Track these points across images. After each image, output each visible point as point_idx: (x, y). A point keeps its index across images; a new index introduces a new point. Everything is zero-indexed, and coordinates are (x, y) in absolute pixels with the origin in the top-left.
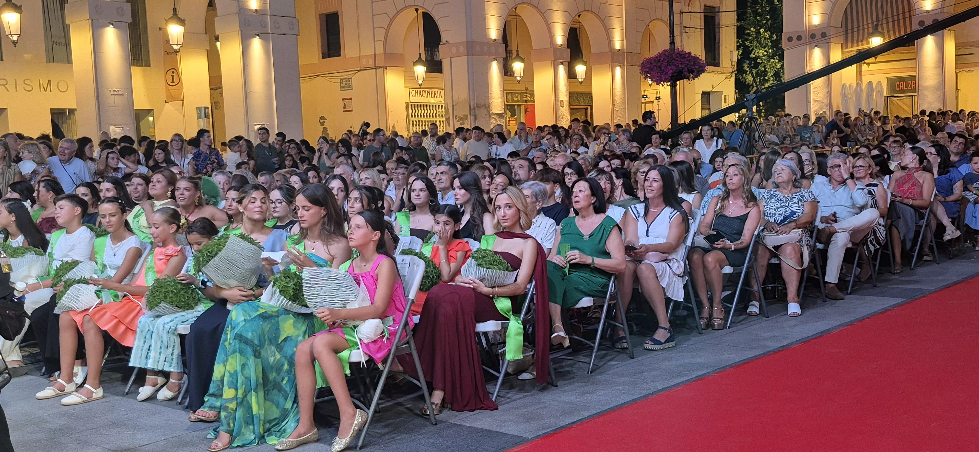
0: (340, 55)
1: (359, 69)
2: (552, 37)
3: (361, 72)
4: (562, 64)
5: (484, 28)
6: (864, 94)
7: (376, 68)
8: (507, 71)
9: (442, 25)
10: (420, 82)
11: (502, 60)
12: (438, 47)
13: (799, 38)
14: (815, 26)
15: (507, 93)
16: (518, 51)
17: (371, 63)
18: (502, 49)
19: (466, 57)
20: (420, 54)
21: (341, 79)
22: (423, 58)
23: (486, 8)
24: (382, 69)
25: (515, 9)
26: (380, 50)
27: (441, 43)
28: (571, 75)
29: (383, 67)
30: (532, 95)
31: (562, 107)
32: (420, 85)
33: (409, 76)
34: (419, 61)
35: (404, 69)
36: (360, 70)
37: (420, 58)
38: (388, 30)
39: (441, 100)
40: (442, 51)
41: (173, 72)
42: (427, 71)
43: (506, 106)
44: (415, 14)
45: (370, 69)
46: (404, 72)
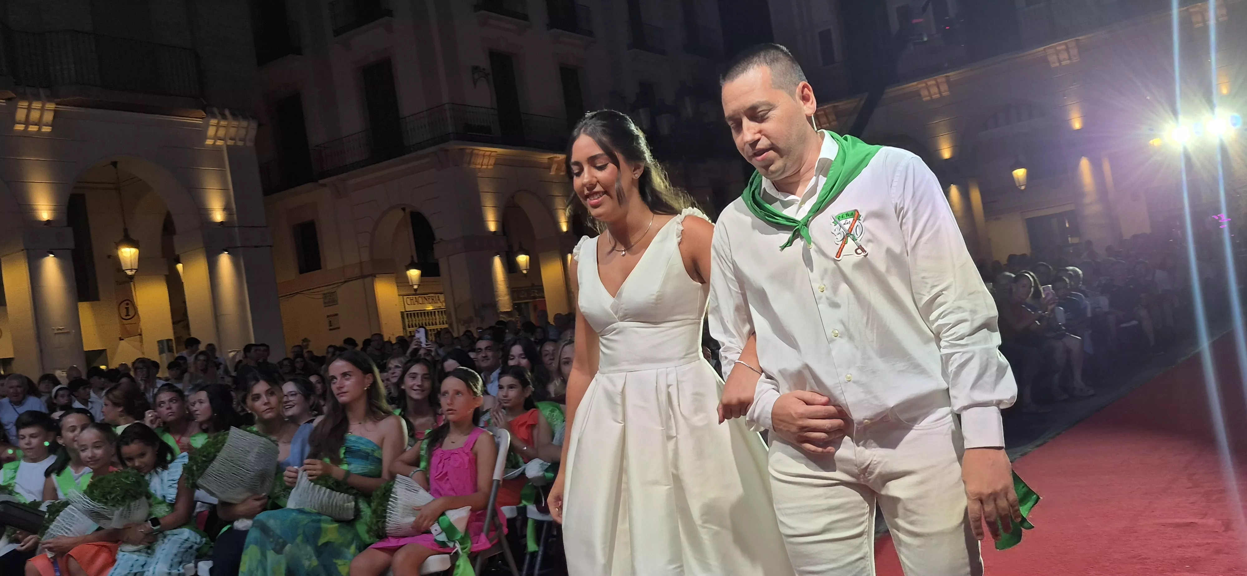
0: (320, 268)
1: (343, 280)
2: (556, 224)
3: (346, 284)
5: (481, 221)
7: (363, 277)
8: (511, 267)
9: (434, 222)
10: (416, 287)
11: (504, 254)
12: (433, 249)
15: (513, 290)
16: (521, 243)
17: (357, 272)
18: (502, 243)
19: (464, 254)
20: (412, 257)
21: (324, 294)
22: (416, 260)
23: (481, 198)
24: (370, 278)
25: (513, 197)
26: (366, 257)
27: (435, 242)
29: (371, 275)
30: (541, 289)
32: (416, 290)
33: (403, 282)
34: (412, 265)
35: (395, 275)
36: (345, 282)
37: (412, 261)
38: (373, 234)
39: (441, 305)
40: (438, 251)
41: (127, 304)
42: (422, 275)
43: (514, 304)
44: (401, 213)
45: (357, 278)
46: (397, 278)
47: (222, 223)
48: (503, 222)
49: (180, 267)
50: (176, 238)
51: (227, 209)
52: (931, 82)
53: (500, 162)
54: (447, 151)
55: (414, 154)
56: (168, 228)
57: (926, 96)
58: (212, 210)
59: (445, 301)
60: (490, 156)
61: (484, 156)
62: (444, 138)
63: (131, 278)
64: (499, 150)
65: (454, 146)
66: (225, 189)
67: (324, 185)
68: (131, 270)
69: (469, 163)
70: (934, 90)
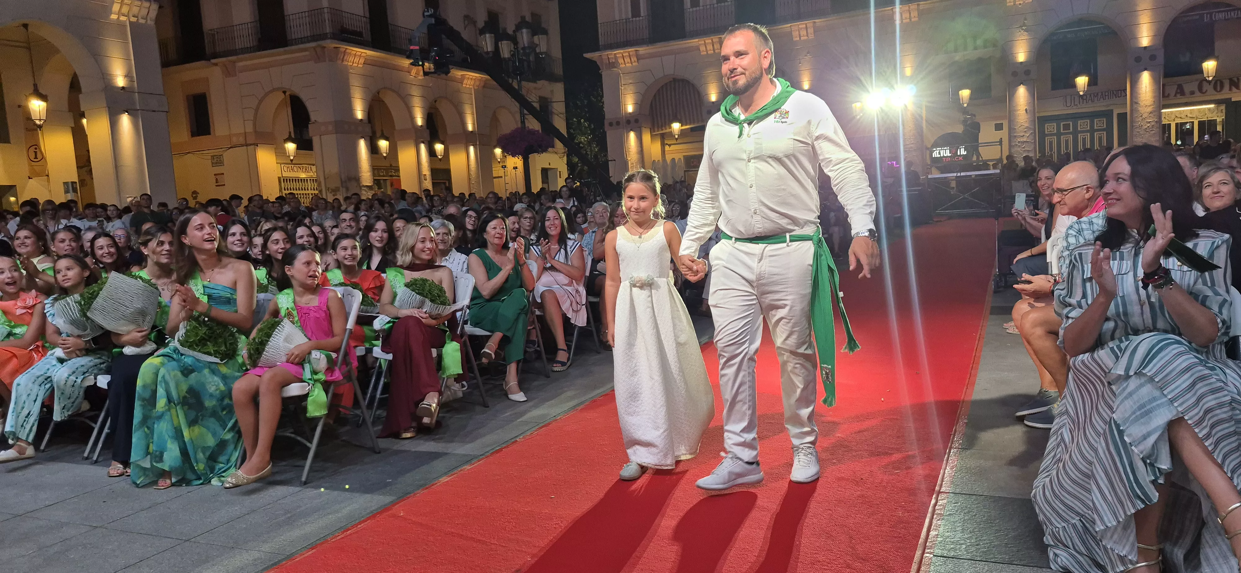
0: (209, 134)
1: (229, 146)
2: (412, 118)
3: (231, 149)
4: (423, 143)
5: (350, 110)
6: (669, 169)
7: (247, 145)
8: (374, 149)
9: (310, 106)
10: (292, 158)
11: (368, 138)
12: (307, 127)
13: (618, 123)
14: (630, 113)
15: (375, 169)
16: (382, 131)
17: (241, 140)
18: (368, 130)
19: (335, 135)
20: (290, 133)
21: (213, 157)
22: (293, 136)
23: (352, 91)
24: (252, 147)
25: (378, 93)
26: (250, 129)
27: (310, 122)
28: (432, 153)
29: (254, 144)
30: (397, 170)
31: (426, 180)
32: (292, 161)
33: (281, 153)
34: (290, 139)
35: (275, 146)
36: (231, 147)
37: (290, 135)
38: (257, 110)
39: (312, 174)
40: (312, 129)
41: (36, 149)
42: (298, 148)
43: (375, 180)
44: (283, 96)
45: (242, 146)
46: (275, 149)
47: (123, 88)
48: (370, 112)
49: (84, 121)
50: (81, 96)
51: (128, 76)
52: (708, 41)
53: (368, 62)
54: (325, 47)
55: (294, 47)
56: (75, 86)
57: (703, 51)
58: (116, 76)
59: (316, 172)
60: (360, 56)
61: (355, 55)
62: (323, 37)
63: (40, 127)
64: (369, 53)
65: (330, 44)
66: (128, 59)
67: (216, 64)
68: (40, 120)
69: (343, 61)
70: (710, 47)
